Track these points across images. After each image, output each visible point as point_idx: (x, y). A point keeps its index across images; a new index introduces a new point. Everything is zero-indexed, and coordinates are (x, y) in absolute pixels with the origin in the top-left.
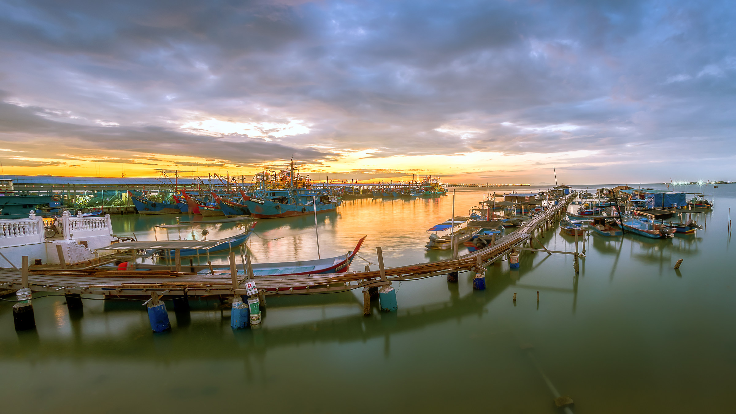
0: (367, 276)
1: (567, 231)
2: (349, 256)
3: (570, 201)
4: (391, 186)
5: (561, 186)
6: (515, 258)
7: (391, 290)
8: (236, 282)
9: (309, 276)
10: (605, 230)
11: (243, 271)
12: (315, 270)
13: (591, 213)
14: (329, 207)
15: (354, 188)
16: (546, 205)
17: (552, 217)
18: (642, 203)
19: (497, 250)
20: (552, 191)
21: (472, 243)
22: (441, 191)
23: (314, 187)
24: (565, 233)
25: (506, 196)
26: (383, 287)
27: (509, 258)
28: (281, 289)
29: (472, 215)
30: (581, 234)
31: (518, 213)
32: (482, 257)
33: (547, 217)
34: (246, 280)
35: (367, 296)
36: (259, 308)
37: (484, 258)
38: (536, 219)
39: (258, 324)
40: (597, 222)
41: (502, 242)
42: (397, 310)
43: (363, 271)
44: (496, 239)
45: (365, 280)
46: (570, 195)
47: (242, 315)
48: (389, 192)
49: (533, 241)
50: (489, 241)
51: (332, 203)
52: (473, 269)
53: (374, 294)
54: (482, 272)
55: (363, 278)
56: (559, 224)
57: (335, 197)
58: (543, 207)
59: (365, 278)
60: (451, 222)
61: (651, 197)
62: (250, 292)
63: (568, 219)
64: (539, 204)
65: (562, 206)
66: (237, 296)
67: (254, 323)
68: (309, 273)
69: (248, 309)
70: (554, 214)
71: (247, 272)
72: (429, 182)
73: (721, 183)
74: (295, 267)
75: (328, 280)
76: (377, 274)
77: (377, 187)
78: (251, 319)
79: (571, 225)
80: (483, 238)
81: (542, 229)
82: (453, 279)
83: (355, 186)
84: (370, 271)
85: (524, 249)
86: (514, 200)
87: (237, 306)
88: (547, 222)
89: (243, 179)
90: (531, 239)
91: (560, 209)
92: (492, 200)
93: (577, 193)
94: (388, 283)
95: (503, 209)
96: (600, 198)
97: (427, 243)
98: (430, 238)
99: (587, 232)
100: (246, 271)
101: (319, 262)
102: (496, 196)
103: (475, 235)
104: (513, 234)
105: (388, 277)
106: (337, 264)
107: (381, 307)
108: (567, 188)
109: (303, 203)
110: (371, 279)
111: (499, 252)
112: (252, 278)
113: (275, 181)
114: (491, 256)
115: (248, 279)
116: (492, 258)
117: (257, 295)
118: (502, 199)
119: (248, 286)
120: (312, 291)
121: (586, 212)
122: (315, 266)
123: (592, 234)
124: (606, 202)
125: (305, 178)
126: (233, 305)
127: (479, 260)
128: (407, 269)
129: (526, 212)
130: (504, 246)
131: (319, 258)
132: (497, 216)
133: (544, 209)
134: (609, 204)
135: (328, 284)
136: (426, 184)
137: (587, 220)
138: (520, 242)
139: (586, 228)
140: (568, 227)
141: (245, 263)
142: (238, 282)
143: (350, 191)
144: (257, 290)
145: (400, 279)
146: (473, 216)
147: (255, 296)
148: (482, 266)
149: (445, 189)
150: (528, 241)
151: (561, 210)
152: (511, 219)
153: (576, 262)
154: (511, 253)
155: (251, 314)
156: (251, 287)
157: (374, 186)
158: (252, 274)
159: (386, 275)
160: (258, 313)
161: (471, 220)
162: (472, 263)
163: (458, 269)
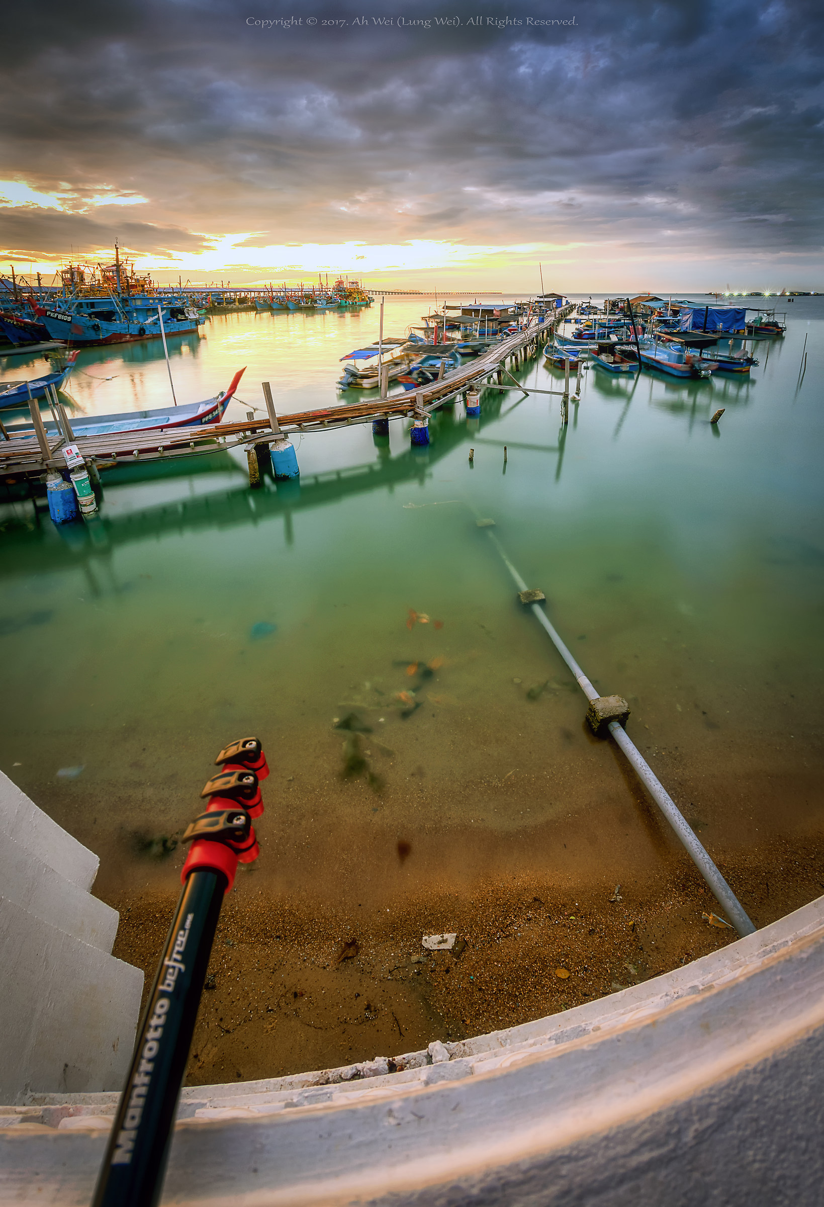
0: (251, 426)
1: (555, 361)
2: (221, 399)
3: (563, 318)
4: (284, 292)
5: (551, 295)
6: (475, 400)
7: (287, 447)
8: (48, 450)
9: (162, 431)
10: (614, 362)
11: (57, 431)
12: (170, 422)
13: (593, 336)
14: (186, 326)
15: (226, 295)
16: (525, 322)
17: (533, 341)
18: (673, 323)
19: (447, 387)
20: (536, 302)
21: (410, 378)
22: (363, 300)
23: (160, 293)
24: (551, 364)
25: (463, 308)
26: (276, 442)
27: (465, 400)
28: (119, 454)
29: (410, 337)
30: (574, 367)
31: (482, 334)
32: (424, 396)
33: (526, 340)
34: (62, 444)
35: (253, 456)
36: (89, 486)
37: (427, 399)
38: (507, 343)
39: (92, 511)
40: (603, 349)
41: (454, 375)
42: (299, 475)
43: (245, 420)
44: (445, 372)
45: (248, 433)
46: (563, 308)
47: (65, 500)
48: (282, 302)
49: (502, 376)
50: (435, 376)
51: (190, 319)
52: (410, 414)
53: (263, 454)
54: (424, 418)
55: (244, 430)
56: (544, 352)
57: (195, 309)
58: (520, 326)
59: (248, 430)
60: (378, 346)
61: (688, 314)
62: (72, 462)
63: (556, 344)
64: (515, 321)
65: (550, 325)
66: (53, 471)
67: (85, 510)
68: (162, 428)
69: (73, 489)
70: (537, 336)
71: (62, 433)
72: (345, 286)
73: (800, 295)
74: (138, 420)
75: (191, 435)
76: (266, 424)
77: (262, 294)
78: (81, 505)
79: (562, 353)
80: (427, 370)
81: (516, 358)
82: (381, 431)
83: (227, 292)
84: (255, 420)
85: (489, 386)
86: (476, 314)
87: (55, 487)
88: (525, 349)
89: (39, 280)
90: (499, 373)
91: (546, 328)
92: (442, 314)
93: (575, 305)
94: (282, 436)
95: (458, 328)
96: (609, 314)
97: (341, 378)
98: (346, 370)
99: (585, 364)
100: (61, 430)
101: (176, 410)
102: (448, 308)
103: (414, 366)
104: (473, 364)
105: (283, 428)
106: (204, 412)
107: (275, 472)
108: (559, 298)
109: (141, 320)
110: (258, 431)
111: (449, 390)
112: (72, 440)
113: (94, 283)
114: (437, 395)
115: (65, 442)
116: (439, 399)
117: (85, 467)
118: (458, 313)
119: (68, 453)
120: (167, 453)
121: (586, 334)
122: (170, 417)
123: (594, 367)
124: (619, 320)
125: (145, 278)
126: (48, 486)
127: (420, 402)
128: (311, 415)
129: (495, 333)
130: (458, 381)
131: (176, 404)
132: (448, 339)
133: (521, 329)
134: (622, 323)
135: (192, 442)
136: (339, 288)
137: (587, 347)
138: (483, 375)
139: (583, 358)
140: (557, 356)
141: (58, 419)
142: (51, 448)
143: (219, 301)
144: (83, 458)
145: (302, 430)
146: (412, 338)
147: (81, 468)
148: (424, 411)
149: (369, 298)
150: (495, 375)
151: (548, 331)
152: (471, 343)
153: (565, 407)
154: (468, 392)
155: (79, 497)
156: (72, 455)
157: (258, 292)
158: (71, 435)
159: (280, 425)
160: (89, 494)
161: (409, 343)
162: (409, 405)
163: (388, 415)
